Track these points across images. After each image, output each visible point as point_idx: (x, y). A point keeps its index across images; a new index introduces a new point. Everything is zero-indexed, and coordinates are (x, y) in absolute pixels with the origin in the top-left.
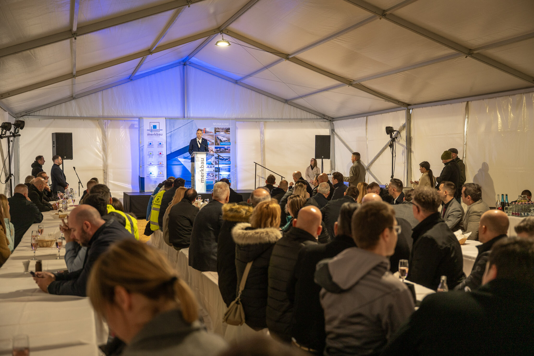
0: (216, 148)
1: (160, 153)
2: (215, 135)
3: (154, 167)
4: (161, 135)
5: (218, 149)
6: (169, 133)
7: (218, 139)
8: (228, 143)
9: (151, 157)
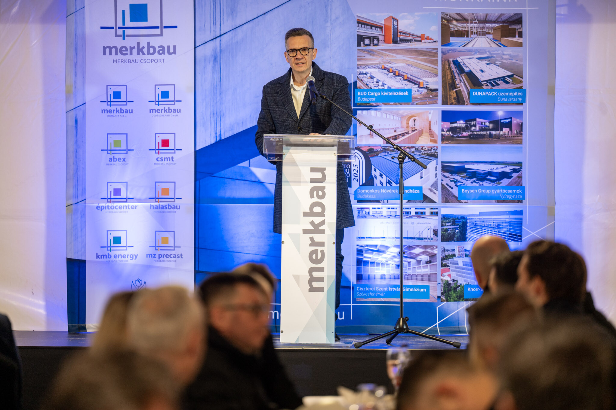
0: (447, 116)
1: (165, 143)
2: (442, 52)
3: (132, 207)
4: (169, 53)
5: (461, 124)
6: (211, 45)
7: (461, 70)
8: (511, 94)
9: (119, 160)
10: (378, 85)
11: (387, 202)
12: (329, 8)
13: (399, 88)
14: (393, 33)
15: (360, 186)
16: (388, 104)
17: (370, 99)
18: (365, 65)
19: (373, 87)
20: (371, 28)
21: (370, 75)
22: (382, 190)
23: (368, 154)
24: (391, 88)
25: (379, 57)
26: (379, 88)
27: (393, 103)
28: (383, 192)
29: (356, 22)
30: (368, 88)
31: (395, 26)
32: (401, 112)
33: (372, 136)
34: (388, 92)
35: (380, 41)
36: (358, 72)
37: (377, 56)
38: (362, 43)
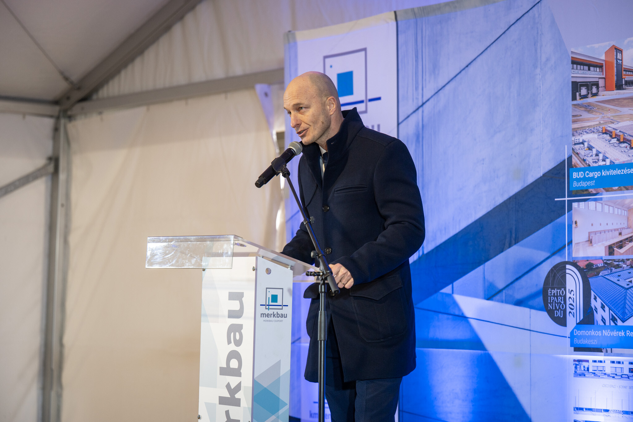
10: (598, 160)
11: (611, 352)
12: (539, 45)
13: (624, 162)
14: (617, 72)
15: (577, 324)
16: (610, 190)
17: (588, 183)
18: (582, 129)
19: (592, 163)
20: (589, 70)
21: (588, 144)
22: (604, 331)
23: (586, 273)
24: (614, 163)
25: (598, 114)
26: (599, 164)
27: (617, 188)
28: (606, 335)
29: (570, 62)
30: (586, 166)
31: (618, 61)
32: (627, 201)
33: (591, 243)
34: (611, 170)
35: (600, 87)
36: (573, 141)
37: (596, 112)
38: (578, 94)
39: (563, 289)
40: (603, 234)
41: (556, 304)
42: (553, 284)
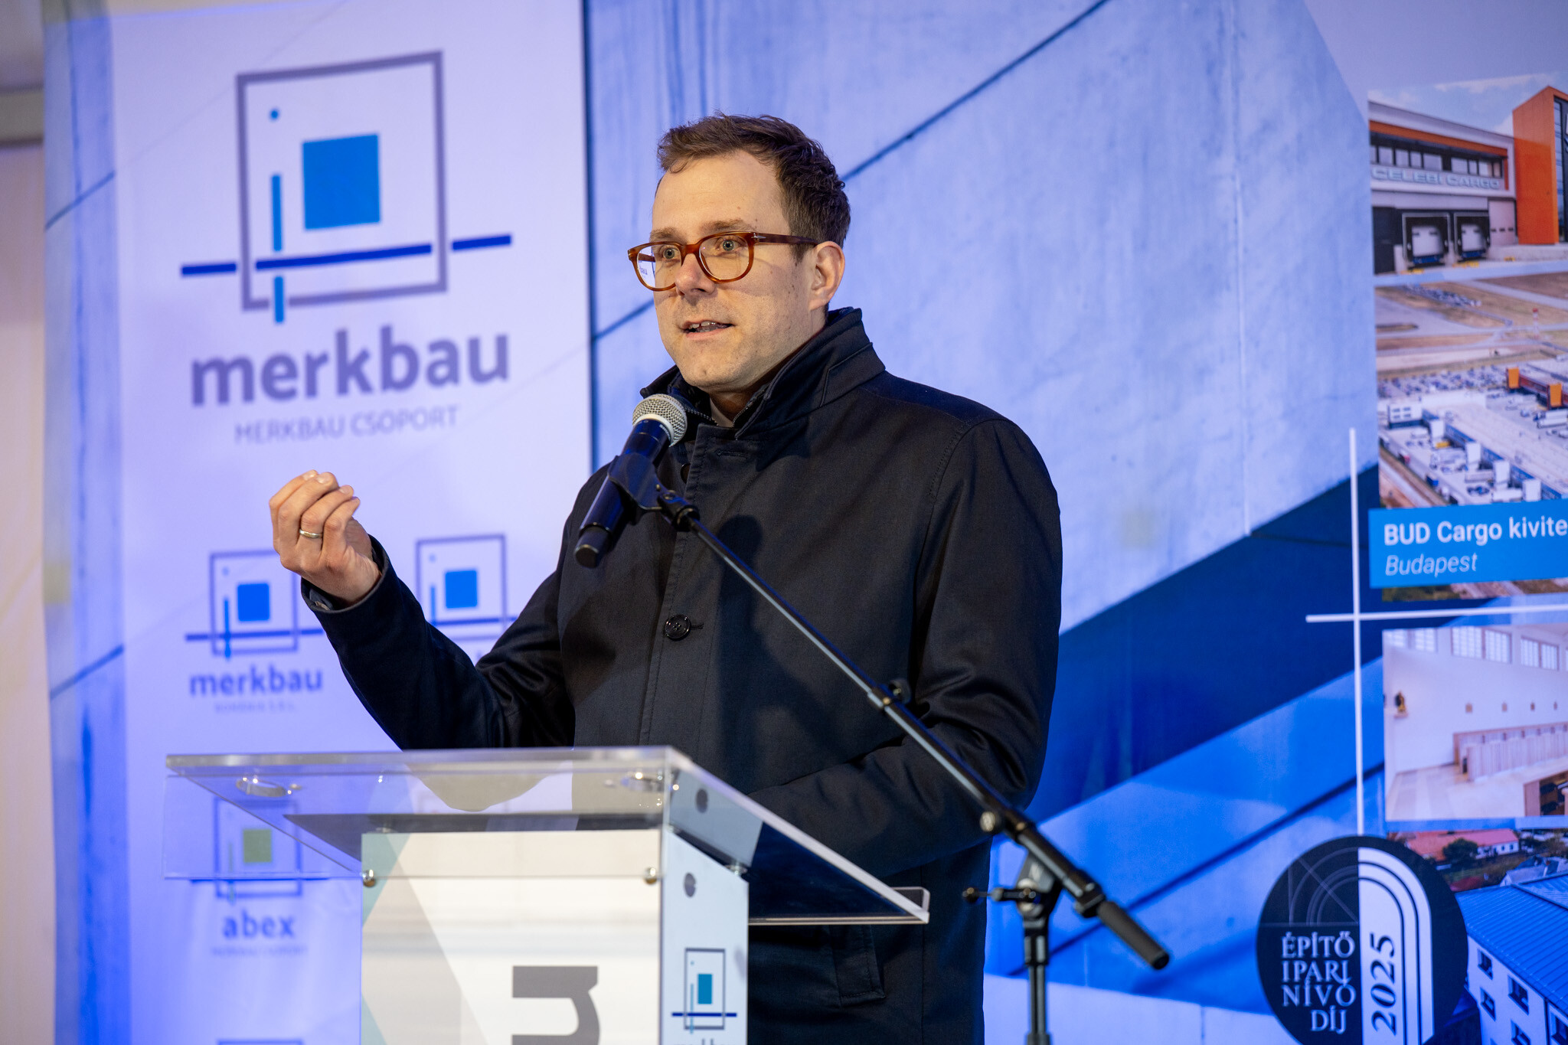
9: (266, 927)
10: (1492, 483)
12: (1227, 73)
14: (1564, 182)
16: (1544, 587)
17: (1450, 564)
18: (1419, 374)
19: (1466, 493)
20: (1447, 167)
21: (1448, 427)
23: (1446, 877)
24: (1558, 495)
25: (1489, 323)
26: (1497, 498)
29: (1365, 139)
30: (1438, 501)
33: (1465, 770)
34: (1546, 519)
35: (1494, 230)
36: (1382, 414)
37: (1480, 316)
38: (1399, 251)
39: (1347, 934)
40: (1515, 739)
41: (1318, 988)
42: (1301, 915)
